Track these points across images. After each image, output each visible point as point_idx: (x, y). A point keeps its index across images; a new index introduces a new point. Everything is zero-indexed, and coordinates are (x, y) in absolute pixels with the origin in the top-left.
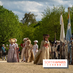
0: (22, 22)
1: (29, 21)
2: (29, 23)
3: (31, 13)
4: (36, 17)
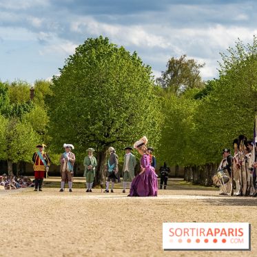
0: (160, 84)
1: (180, 82)
2: (182, 87)
3: (187, 59)
4: (201, 70)
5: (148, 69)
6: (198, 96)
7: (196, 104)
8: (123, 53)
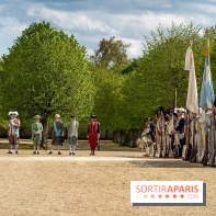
0: (93, 61)
1: (110, 59)
2: (111, 63)
3: (115, 40)
4: (127, 49)
5: (83, 50)
6: (125, 72)
7: (123, 78)
8: (62, 36)
